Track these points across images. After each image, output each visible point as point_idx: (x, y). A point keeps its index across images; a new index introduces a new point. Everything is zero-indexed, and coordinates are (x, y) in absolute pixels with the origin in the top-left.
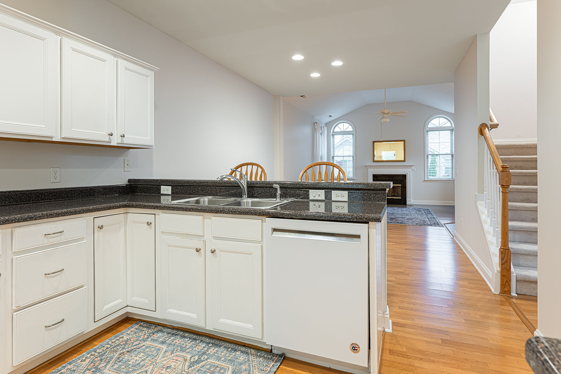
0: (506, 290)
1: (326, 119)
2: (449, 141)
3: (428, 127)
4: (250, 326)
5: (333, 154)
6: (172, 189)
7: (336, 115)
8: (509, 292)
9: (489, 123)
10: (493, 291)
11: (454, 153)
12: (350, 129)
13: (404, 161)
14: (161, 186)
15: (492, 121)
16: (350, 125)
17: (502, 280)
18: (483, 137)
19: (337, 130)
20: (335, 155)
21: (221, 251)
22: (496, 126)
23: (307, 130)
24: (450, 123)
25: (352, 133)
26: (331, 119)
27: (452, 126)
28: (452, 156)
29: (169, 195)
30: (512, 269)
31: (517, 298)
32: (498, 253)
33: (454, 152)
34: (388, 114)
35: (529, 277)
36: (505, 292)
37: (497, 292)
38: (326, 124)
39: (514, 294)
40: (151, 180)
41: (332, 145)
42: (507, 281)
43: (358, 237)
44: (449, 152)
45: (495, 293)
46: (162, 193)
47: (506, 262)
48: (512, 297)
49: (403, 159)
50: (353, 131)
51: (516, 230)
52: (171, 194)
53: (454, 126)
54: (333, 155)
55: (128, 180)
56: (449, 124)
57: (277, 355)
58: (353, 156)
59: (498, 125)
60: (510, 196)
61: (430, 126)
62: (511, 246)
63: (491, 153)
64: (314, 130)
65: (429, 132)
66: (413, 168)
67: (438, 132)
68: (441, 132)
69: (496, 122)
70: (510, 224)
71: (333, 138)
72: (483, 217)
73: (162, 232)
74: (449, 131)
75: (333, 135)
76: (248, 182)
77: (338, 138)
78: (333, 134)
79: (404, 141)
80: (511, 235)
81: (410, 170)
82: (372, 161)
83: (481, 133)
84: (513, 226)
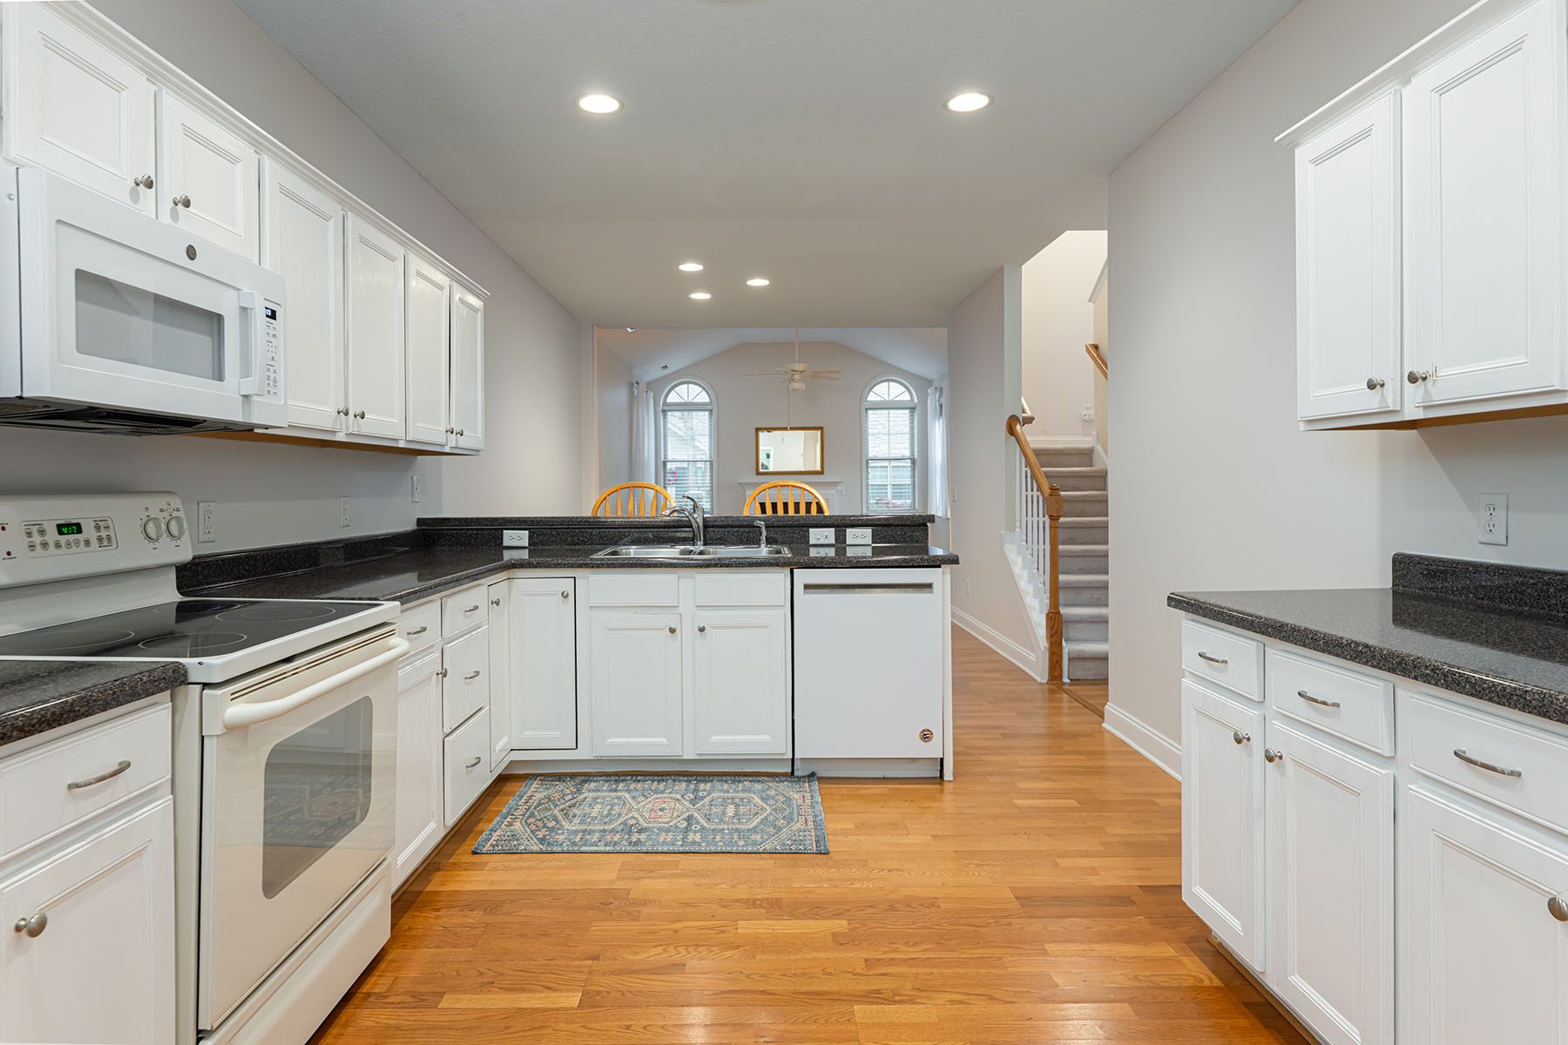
0: (1056, 674)
1: (654, 372)
2: (907, 430)
3: (869, 399)
4: (766, 737)
5: (665, 455)
6: (529, 536)
7: (676, 362)
8: (1061, 676)
9: (1021, 416)
10: (1038, 679)
11: (916, 457)
12: (704, 398)
13: (821, 473)
14: (504, 531)
15: (1024, 412)
16: (704, 389)
17: (1051, 661)
18: (1013, 438)
19: (673, 398)
20: (670, 458)
21: (713, 628)
22: (1029, 420)
23: (620, 396)
24: (908, 395)
25: (710, 407)
26: (666, 372)
27: (912, 400)
28: (913, 461)
29: (525, 548)
30: (1064, 644)
31: (1070, 685)
32: (1043, 621)
33: (916, 453)
34: (802, 372)
35: (1084, 652)
36: (1055, 677)
37: (1045, 681)
38: (649, 385)
39: (1066, 680)
40: (477, 518)
41: (662, 433)
42: (1057, 661)
43: (929, 586)
44: (907, 453)
45: (1043, 681)
46: (504, 544)
47: (1056, 632)
48: (1064, 684)
49: (819, 469)
50: (711, 402)
51: (1071, 587)
52: (527, 545)
53: (916, 400)
54: (665, 458)
55: (416, 521)
56: (906, 397)
57: (804, 777)
58: (711, 462)
59: (1033, 419)
60: (1062, 535)
61: (872, 397)
62: (1063, 611)
63: (1028, 464)
64: (633, 400)
65: (870, 412)
66: (839, 488)
67: (886, 412)
68: (892, 411)
69: (1029, 413)
70: (1062, 578)
71: (665, 418)
72: (1017, 569)
73: (591, 607)
74: (907, 411)
75: (664, 412)
76: (705, 520)
77: (674, 419)
78: (666, 408)
79: (821, 428)
80: (1062, 597)
81: (833, 492)
82: (755, 472)
83: (1011, 431)
84: (1065, 582)
